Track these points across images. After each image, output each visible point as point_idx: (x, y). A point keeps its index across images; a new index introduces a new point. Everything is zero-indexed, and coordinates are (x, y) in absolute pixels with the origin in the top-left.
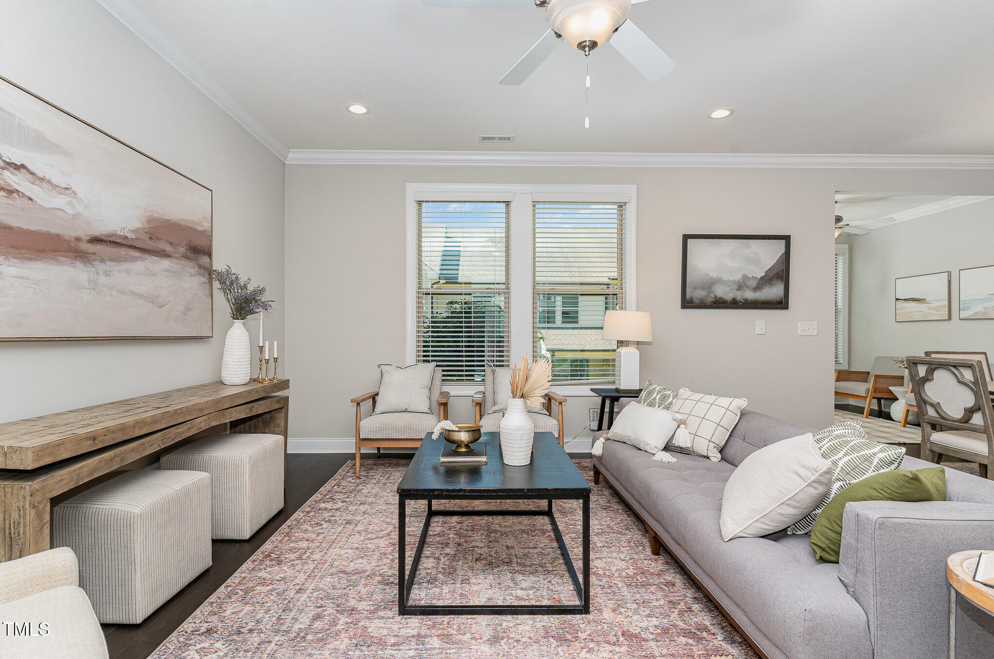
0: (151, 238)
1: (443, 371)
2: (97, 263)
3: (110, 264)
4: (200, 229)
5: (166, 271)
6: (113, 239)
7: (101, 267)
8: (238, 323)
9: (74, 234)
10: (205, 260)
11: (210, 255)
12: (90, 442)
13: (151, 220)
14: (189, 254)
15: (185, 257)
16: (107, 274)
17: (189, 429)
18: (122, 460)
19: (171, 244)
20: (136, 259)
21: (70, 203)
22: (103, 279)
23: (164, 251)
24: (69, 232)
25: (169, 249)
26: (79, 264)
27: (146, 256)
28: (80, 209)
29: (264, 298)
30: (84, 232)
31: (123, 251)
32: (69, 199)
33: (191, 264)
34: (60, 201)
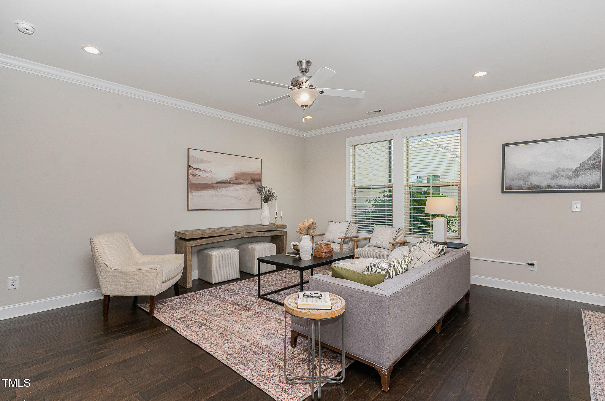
0: (236, 179)
1: (358, 225)
2: (218, 189)
3: (223, 189)
4: (256, 173)
5: (242, 188)
6: (223, 182)
7: (219, 190)
8: (266, 204)
9: (211, 182)
10: (259, 183)
11: (261, 181)
12: (202, 235)
13: (236, 174)
14: (251, 182)
15: (250, 183)
16: (221, 192)
17: (235, 236)
18: (211, 241)
19: (244, 180)
20: (231, 186)
21: (210, 175)
22: (220, 193)
23: (241, 182)
24: (210, 182)
25: (243, 181)
26: (213, 190)
27: (234, 185)
28: (213, 175)
29: (274, 195)
30: (214, 181)
31: (226, 185)
32: (210, 174)
33: (252, 185)
34: (207, 175)
